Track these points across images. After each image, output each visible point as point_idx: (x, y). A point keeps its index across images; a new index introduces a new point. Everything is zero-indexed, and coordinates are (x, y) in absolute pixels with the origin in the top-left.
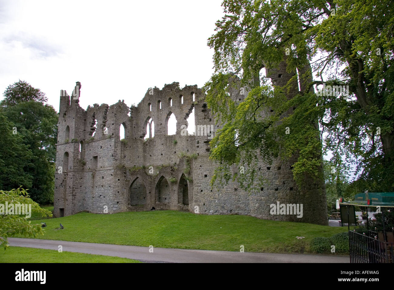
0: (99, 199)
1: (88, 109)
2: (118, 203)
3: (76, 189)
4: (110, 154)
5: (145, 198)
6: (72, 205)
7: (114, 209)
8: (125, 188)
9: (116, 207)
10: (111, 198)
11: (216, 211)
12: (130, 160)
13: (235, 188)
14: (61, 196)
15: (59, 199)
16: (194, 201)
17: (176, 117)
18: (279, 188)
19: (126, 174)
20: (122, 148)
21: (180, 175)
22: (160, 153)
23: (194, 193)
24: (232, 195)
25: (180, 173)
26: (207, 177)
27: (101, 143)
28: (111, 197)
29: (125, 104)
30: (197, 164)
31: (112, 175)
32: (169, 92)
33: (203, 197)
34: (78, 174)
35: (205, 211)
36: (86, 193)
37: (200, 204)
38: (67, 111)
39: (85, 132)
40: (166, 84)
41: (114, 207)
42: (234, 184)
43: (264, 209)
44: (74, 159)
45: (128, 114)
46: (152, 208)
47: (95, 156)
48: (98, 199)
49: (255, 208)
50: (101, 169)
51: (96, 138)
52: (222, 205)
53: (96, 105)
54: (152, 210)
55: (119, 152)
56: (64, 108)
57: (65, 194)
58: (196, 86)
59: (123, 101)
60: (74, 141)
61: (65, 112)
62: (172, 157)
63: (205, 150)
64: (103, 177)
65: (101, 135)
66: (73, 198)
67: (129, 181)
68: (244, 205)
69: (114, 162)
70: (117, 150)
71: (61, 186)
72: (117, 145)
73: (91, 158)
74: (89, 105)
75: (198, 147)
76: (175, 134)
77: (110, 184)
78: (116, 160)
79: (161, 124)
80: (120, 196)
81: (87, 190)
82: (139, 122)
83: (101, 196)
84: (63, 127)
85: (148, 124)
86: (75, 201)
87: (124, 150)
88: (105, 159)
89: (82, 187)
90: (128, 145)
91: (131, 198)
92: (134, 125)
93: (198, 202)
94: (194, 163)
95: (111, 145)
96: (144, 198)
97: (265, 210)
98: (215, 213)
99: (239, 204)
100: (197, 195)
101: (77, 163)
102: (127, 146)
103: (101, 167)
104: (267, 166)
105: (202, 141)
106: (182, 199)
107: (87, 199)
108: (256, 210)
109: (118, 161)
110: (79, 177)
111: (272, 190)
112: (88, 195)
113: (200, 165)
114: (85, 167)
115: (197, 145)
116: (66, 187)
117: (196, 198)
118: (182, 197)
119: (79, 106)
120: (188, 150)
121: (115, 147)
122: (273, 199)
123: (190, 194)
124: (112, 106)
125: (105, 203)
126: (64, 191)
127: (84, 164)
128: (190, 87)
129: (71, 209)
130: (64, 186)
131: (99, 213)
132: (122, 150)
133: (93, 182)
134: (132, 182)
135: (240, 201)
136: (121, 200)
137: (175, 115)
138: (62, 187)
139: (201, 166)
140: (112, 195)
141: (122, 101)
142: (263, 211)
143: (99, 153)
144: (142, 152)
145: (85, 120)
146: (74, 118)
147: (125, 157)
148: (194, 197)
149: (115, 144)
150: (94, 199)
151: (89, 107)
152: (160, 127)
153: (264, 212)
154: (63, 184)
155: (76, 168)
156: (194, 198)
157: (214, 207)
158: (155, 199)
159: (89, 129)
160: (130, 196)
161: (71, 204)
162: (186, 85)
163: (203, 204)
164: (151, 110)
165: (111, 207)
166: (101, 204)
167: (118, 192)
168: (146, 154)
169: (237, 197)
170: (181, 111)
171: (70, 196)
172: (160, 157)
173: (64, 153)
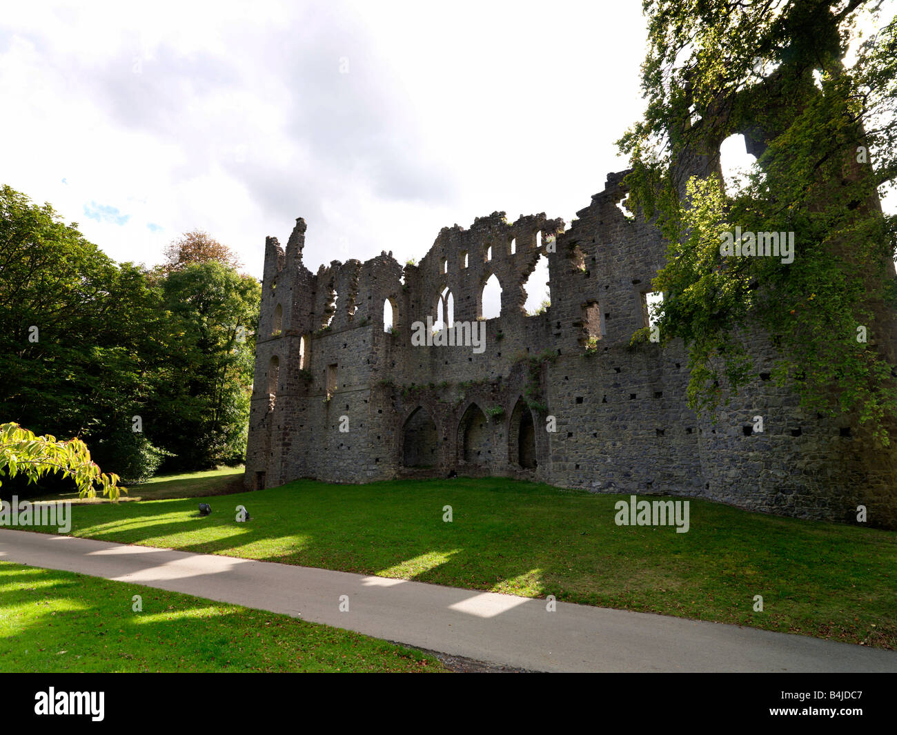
0: (339, 453)
1: (319, 273)
2: (377, 460)
3: (291, 432)
4: (363, 359)
5: (435, 452)
6: (282, 465)
7: (369, 474)
8: (393, 430)
9: (373, 470)
10: (363, 450)
11: (609, 485)
12: (404, 370)
13: (657, 430)
14: (261, 446)
15: (256, 451)
16: (552, 458)
17: (501, 283)
18: (803, 428)
19: (395, 399)
20: (386, 347)
21: (514, 401)
22: (467, 357)
23: (550, 439)
24: (649, 445)
25: (514, 397)
26: (581, 403)
27: (344, 338)
28: (362, 448)
29: (394, 259)
30: (556, 373)
31: (366, 401)
32: (485, 232)
33: (574, 448)
34: (297, 399)
35: (581, 482)
36: (311, 440)
37: (568, 465)
38: (277, 276)
39: (313, 317)
40: (477, 218)
41: (368, 469)
42: (656, 419)
43: (757, 485)
44: (290, 369)
45: (400, 280)
46: (449, 472)
47: (333, 363)
48: (336, 452)
49: (727, 480)
50: (344, 390)
51: (335, 327)
52: (626, 469)
53: (334, 263)
54: (449, 476)
55: (381, 354)
56: (273, 271)
57: (268, 443)
58: (543, 214)
59: (391, 253)
60: (290, 333)
61: (275, 277)
62: (493, 363)
63: (576, 341)
64: (347, 406)
65: (345, 322)
66: (285, 450)
67: (402, 414)
68: (684, 472)
69: (372, 374)
70: (378, 350)
71: (262, 426)
72: (378, 341)
73: (324, 368)
74: (323, 265)
75: (558, 335)
76: (498, 316)
77: (362, 421)
78: (376, 370)
79: (469, 297)
80: (383, 446)
81: (314, 434)
82: (423, 297)
83: (342, 445)
84: (271, 307)
85: (441, 299)
86: (288, 457)
87: (392, 351)
88: (353, 369)
89: (304, 427)
90: (400, 341)
91: (404, 450)
92: (413, 301)
93: (562, 461)
94: (549, 371)
95: (364, 341)
96: (433, 451)
97: (763, 486)
98: (607, 488)
99: (670, 470)
100: (559, 445)
101: (296, 378)
102: (397, 343)
103: (344, 386)
104: (760, 372)
105: (569, 322)
106: (518, 455)
107: (313, 452)
108: (731, 485)
109: (379, 374)
110: (298, 406)
111: (782, 433)
112: (315, 444)
113: (564, 376)
114: (312, 386)
115: (556, 331)
116: (271, 426)
117: (558, 452)
118: (517, 449)
119: (302, 266)
120: (528, 349)
121: (375, 345)
122: (788, 457)
123: (539, 443)
124: (369, 263)
125: (350, 461)
126: (267, 436)
127: (311, 380)
128: (530, 218)
129: (279, 472)
130: (268, 425)
131: (337, 481)
132: (387, 351)
133: (327, 417)
134: (407, 417)
135: (672, 461)
136: (383, 455)
137: (499, 278)
138: (264, 427)
139: (567, 378)
140: (366, 444)
141: (387, 254)
142: (755, 488)
143: (341, 356)
144: (429, 355)
145: (314, 293)
146: (291, 289)
147: (394, 364)
148: (551, 448)
149: (374, 339)
150: (327, 452)
151: (322, 268)
152: (466, 303)
153: (758, 491)
154: (266, 421)
155: (294, 388)
156: (551, 452)
157: (602, 474)
158: (457, 454)
159: (319, 310)
160: (404, 446)
161: (280, 463)
162: (521, 215)
163: (575, 465)
164: (446, 271)
165: (363, 468)
166: (341, 464)
167: (379, 438)
168: (436, 360)
169: (665, 450)
170: (511, 268)
171: (277, 445)
172: (467, 364)
173: (270, 358)
